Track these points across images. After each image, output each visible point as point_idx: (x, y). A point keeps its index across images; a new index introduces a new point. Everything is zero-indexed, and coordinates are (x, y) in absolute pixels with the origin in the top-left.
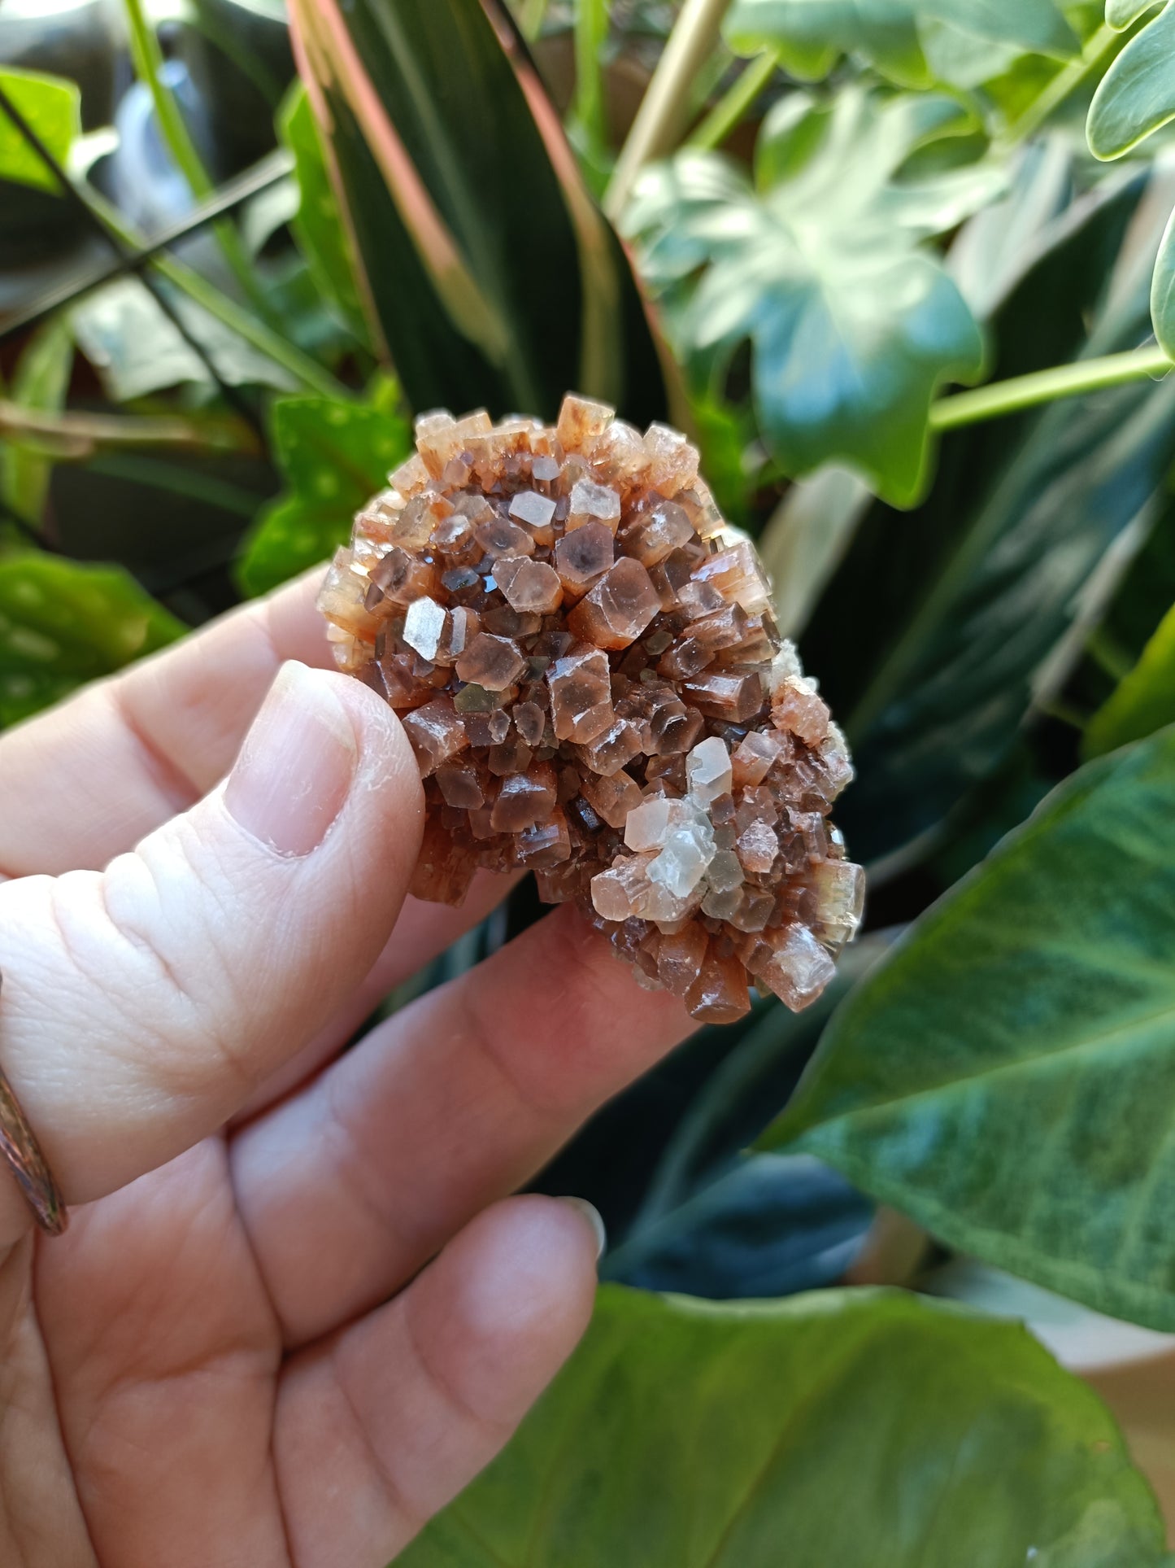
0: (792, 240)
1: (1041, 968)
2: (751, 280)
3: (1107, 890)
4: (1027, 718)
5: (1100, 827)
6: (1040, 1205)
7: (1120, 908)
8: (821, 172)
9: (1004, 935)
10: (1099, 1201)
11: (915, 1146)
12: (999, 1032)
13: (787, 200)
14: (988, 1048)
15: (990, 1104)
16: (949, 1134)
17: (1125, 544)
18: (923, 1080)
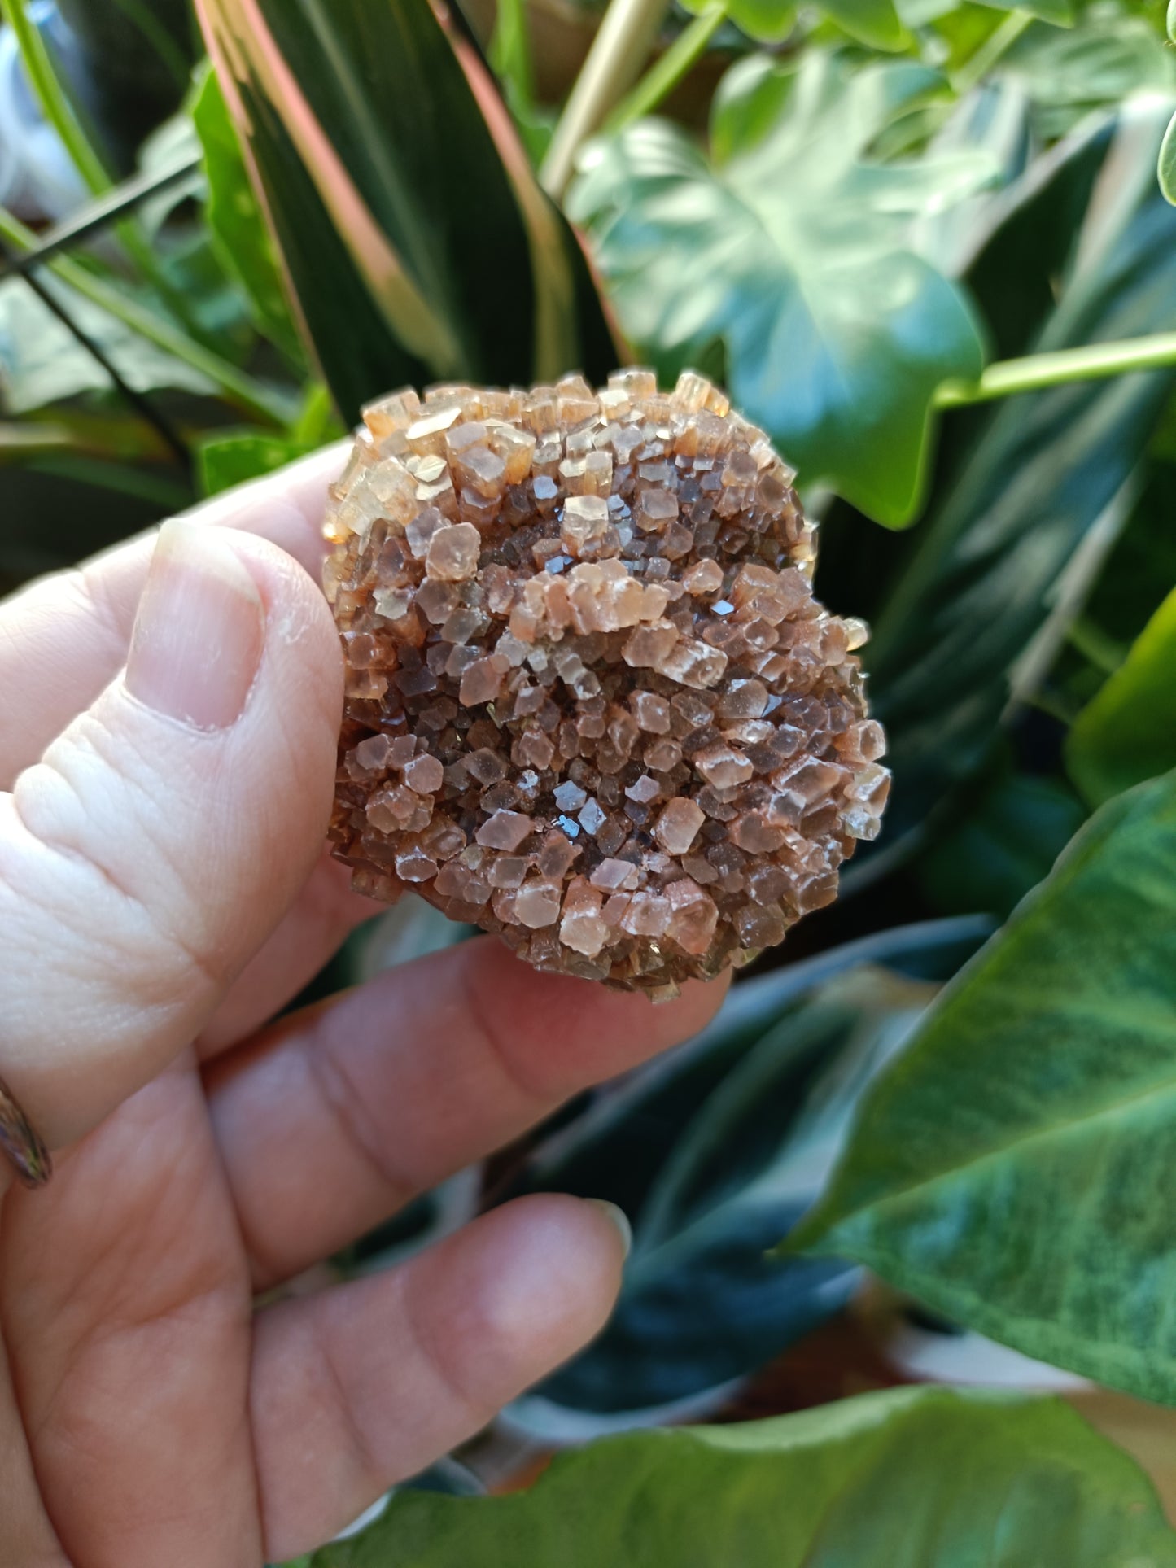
0: (759, 224)
1: (1063, 1028)
2: (718, 273)
3: (1129, 943)
4: (1007, 714)
5: (1119, 875)
6: (1074, 1282)
7: (1143, 961)
8: (784, 143)
9: (1024, 998)
10: (1135, 1275)
11: (944, 1232)
12: (1024, 1100)
13: (744, 174)
14: (1013, 1118)
15: (1019, 1179)
16: (978, 1216)
17: (1103, 529)
18: (949, 1159)
